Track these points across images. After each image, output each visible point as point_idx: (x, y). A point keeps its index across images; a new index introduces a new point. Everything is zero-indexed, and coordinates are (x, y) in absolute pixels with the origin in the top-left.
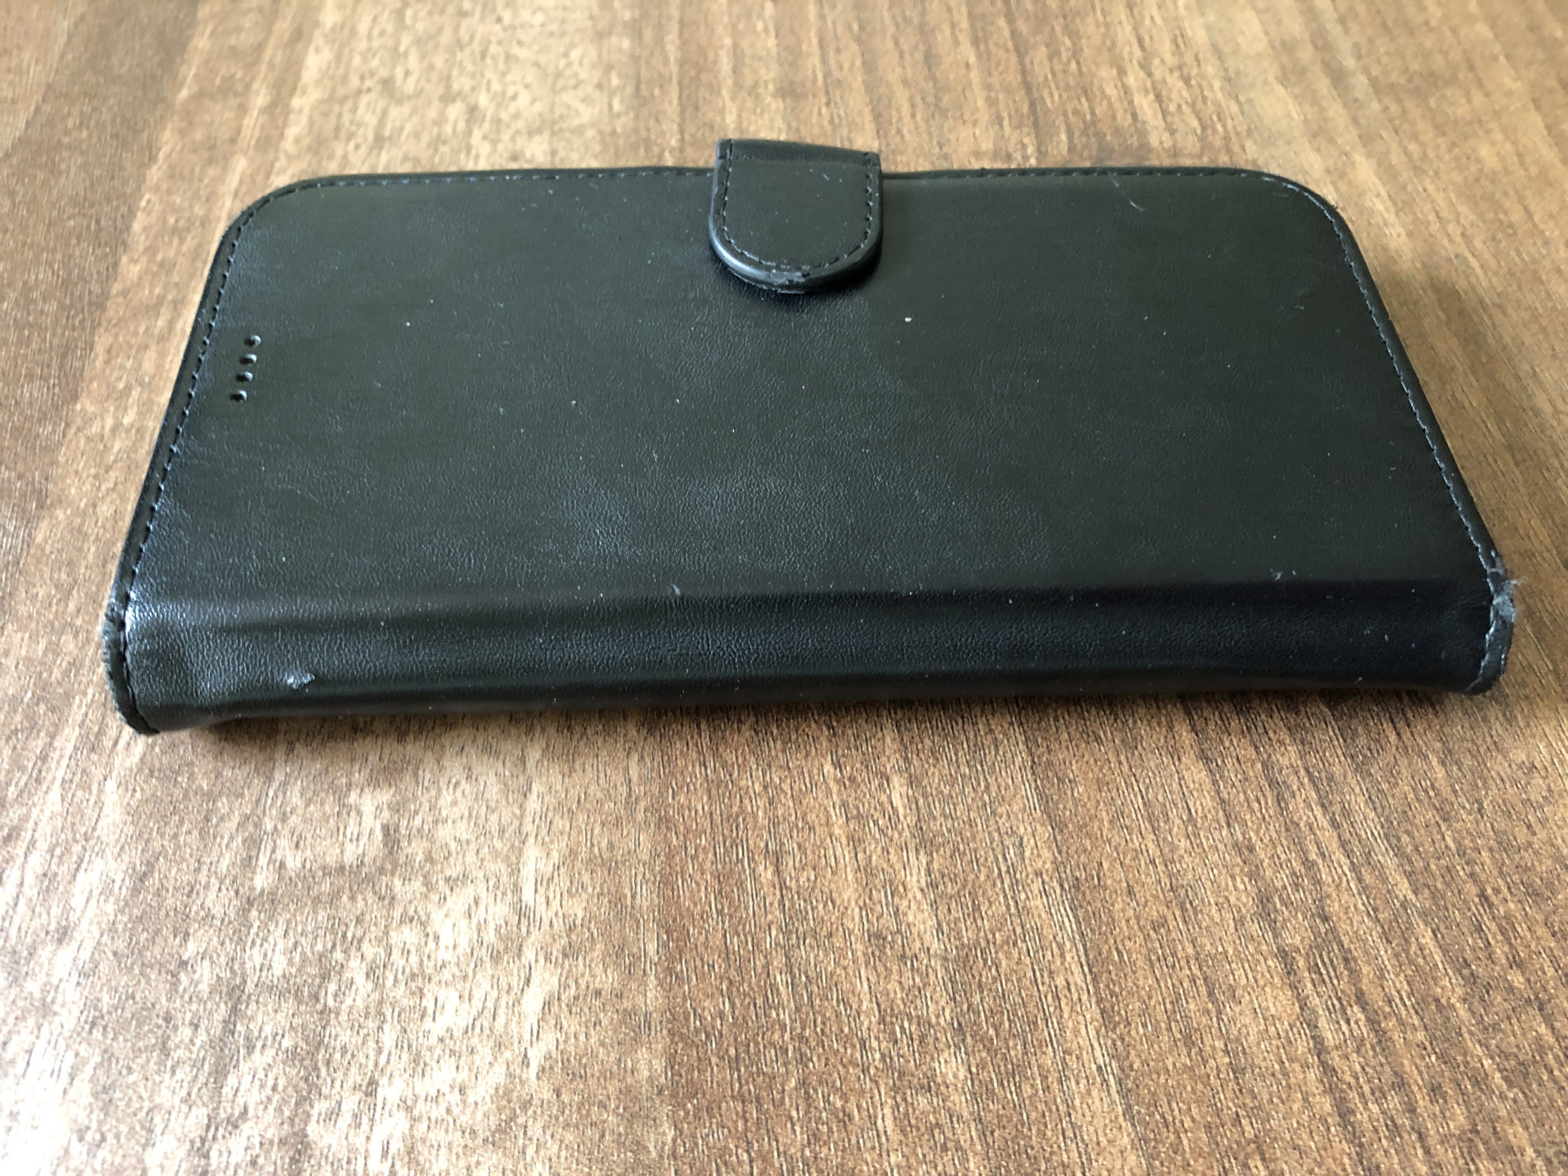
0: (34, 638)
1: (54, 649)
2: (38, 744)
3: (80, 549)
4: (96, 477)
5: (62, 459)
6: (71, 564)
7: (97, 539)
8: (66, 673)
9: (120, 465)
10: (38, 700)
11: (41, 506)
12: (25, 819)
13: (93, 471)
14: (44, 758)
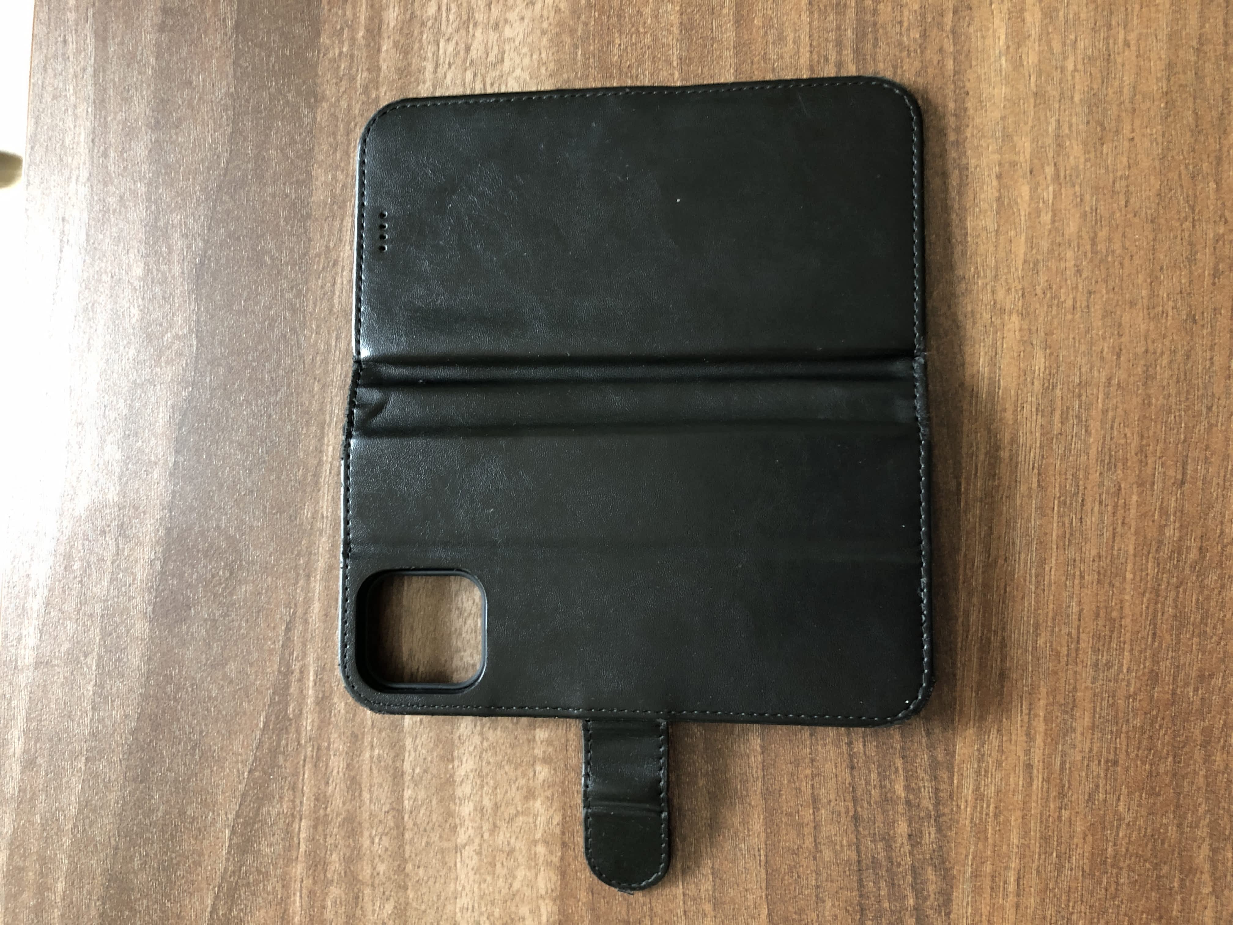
0: (326, 173)
1: (334, 177)
2: (337, 223)
3: (336, 126)
4: (336, 84)
5: (320, 73)
6: (334, 134)
7: (342, 120)
8: (342, 190)
9: (346, 77)
10: (333, 203)
11: (316, 101)
12: (339, 256)
13: (334, 81)
14: (340, 230)
